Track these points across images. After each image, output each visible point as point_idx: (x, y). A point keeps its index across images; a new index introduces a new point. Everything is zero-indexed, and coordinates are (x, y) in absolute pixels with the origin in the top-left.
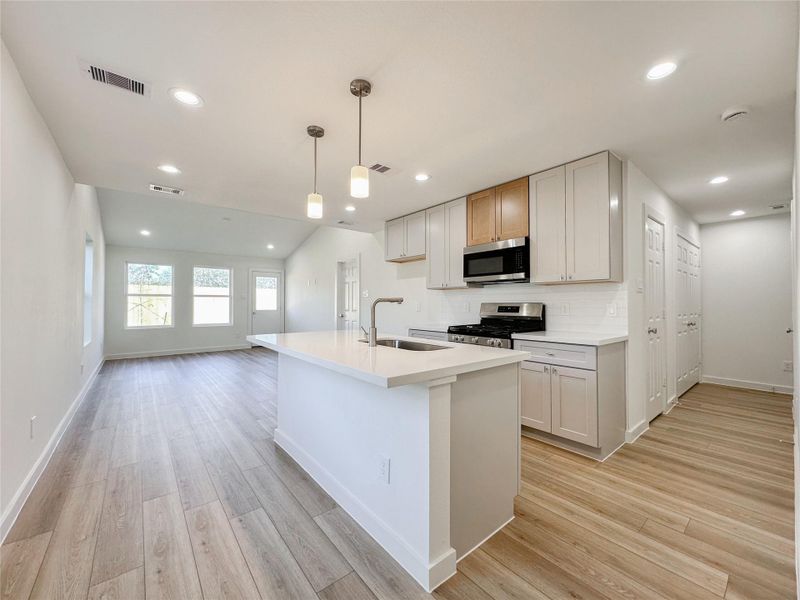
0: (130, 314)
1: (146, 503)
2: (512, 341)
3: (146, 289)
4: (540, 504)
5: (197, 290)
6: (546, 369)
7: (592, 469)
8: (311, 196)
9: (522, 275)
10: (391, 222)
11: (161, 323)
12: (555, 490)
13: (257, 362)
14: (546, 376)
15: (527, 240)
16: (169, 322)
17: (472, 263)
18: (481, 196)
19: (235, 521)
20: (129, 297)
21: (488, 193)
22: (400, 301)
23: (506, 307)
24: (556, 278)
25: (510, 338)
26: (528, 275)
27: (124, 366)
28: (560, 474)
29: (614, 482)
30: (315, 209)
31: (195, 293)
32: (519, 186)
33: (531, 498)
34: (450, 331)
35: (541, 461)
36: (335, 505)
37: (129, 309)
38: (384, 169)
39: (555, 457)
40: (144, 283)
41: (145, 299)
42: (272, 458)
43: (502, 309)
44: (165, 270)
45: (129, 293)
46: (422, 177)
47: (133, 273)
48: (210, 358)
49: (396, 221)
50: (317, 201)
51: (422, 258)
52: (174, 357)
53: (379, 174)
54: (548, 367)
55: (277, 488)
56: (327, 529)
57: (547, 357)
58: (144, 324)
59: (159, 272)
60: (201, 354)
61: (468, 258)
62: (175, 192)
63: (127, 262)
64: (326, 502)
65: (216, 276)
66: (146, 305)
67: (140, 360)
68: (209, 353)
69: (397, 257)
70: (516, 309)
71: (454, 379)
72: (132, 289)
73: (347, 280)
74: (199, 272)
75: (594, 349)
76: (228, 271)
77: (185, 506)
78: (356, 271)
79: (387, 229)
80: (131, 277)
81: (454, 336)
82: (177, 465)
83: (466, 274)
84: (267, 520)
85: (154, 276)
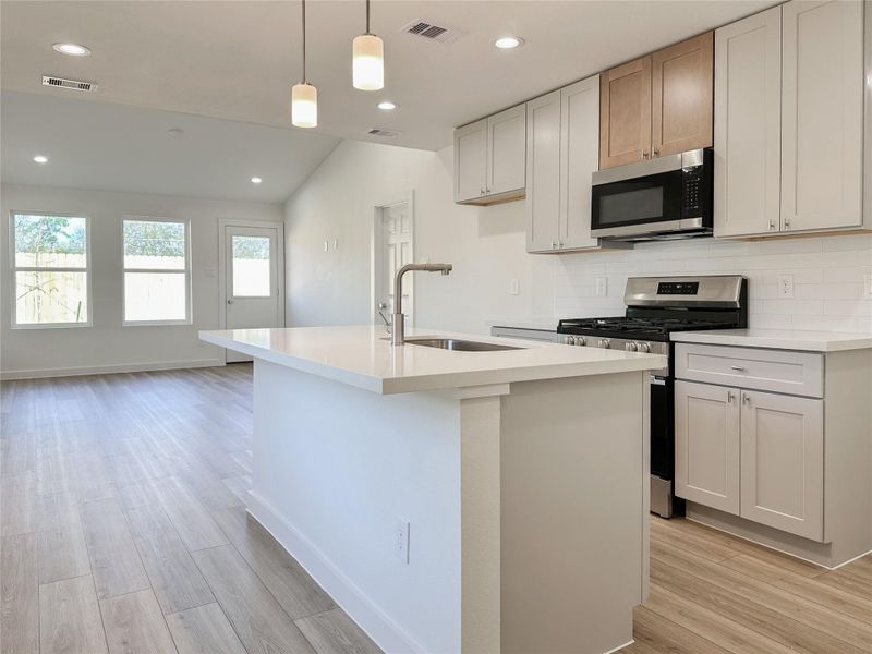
0: (20, 303)
1: (42, 587)
2: (672, 345)
3: (46, 259)
4: (687, 625)
5: (129, 261)
6: (731, 397)
7: (808, 579)
8: (298, 88)
9: (696, 223)
10: (467, 127)
11: (72, 319)
12: (724, 608)
13: (232, 389)
14: (732, 409)
15: (709, 154)
16: (84, 318)
17: (607, 201)
18: (627, 71)
19: (172, 618)
20: (18, 274)
21: (639, 66)
22: (447, 270)
23: (674, 284)
24: (761, 228)
25: (668, 340)
26: (709, 223)
27: (12, 392)
28: (743, 584)
29: (843, 603)
30: (304, 112)
31: (126, 266)
32: (698, 48)
33: (673, 617)
34: (561, 329)
35: (714, 563)
36: (332, 605)
37: (18, 295)
38: (435, 32)
39: (744, 558)
40: (41, 249)
41: (44, 277)
42: (240, 536)
43: (664, 288)
44: (76, 226)
45: (18, 265)
46: (507, 43)
47: (25, 232)
48: (154, 381)
49: (473, 126)
50: (306, 96)
51: (519, 196)
52: (92, 379)
53: (427, 40)
54: (736, 392)
55: (244, 578)
56: (314, 637)
57: (736, 375)
58: (44, 321)
59: (67, 230)
60: (138, 375)
61: (599, 193)
62: (81, 86)
63: (13, 213)
64: (317, 600)
65: (167, 236)
66: (46, 288)
67: (38, 382)
68: (152, 373)
69: (475, 194)
70: (691, 288)
71: (506, 391)
72: (21, 259)
73: (393, 240)
74: (133, 229)
75: (820, 357)
76: (183, 226)
77: (100, 594)
78: (407, 223)
79: (458, 141)
80: (21, 239)
81: (566, 337)
82: (92, 539)
83: (596, 223)
84: (221, 618)
85: (61, 238)
